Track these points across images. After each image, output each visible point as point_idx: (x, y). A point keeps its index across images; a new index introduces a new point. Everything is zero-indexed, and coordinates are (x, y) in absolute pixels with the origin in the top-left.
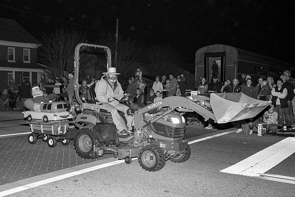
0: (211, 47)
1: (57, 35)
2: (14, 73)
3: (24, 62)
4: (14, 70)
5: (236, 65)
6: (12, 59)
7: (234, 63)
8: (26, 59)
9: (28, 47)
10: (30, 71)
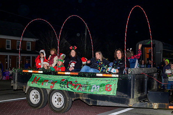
0: (146, 41)
1: (49, 34)
3: (27, 50)
5: (162, 52)
7: (161, 51)
8: (29, 48)
9: (30, 40)
10: (31, 55)
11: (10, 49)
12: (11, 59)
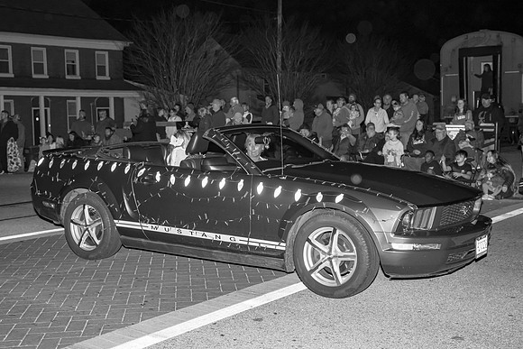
1: (164, 23)
2: (79, 100)
3: (98, 78)
4: (79, 94)
6: (74, 73)
7: (520, 66)
10: (111, 95)
11: (46, 76)
12: (49, 109)
